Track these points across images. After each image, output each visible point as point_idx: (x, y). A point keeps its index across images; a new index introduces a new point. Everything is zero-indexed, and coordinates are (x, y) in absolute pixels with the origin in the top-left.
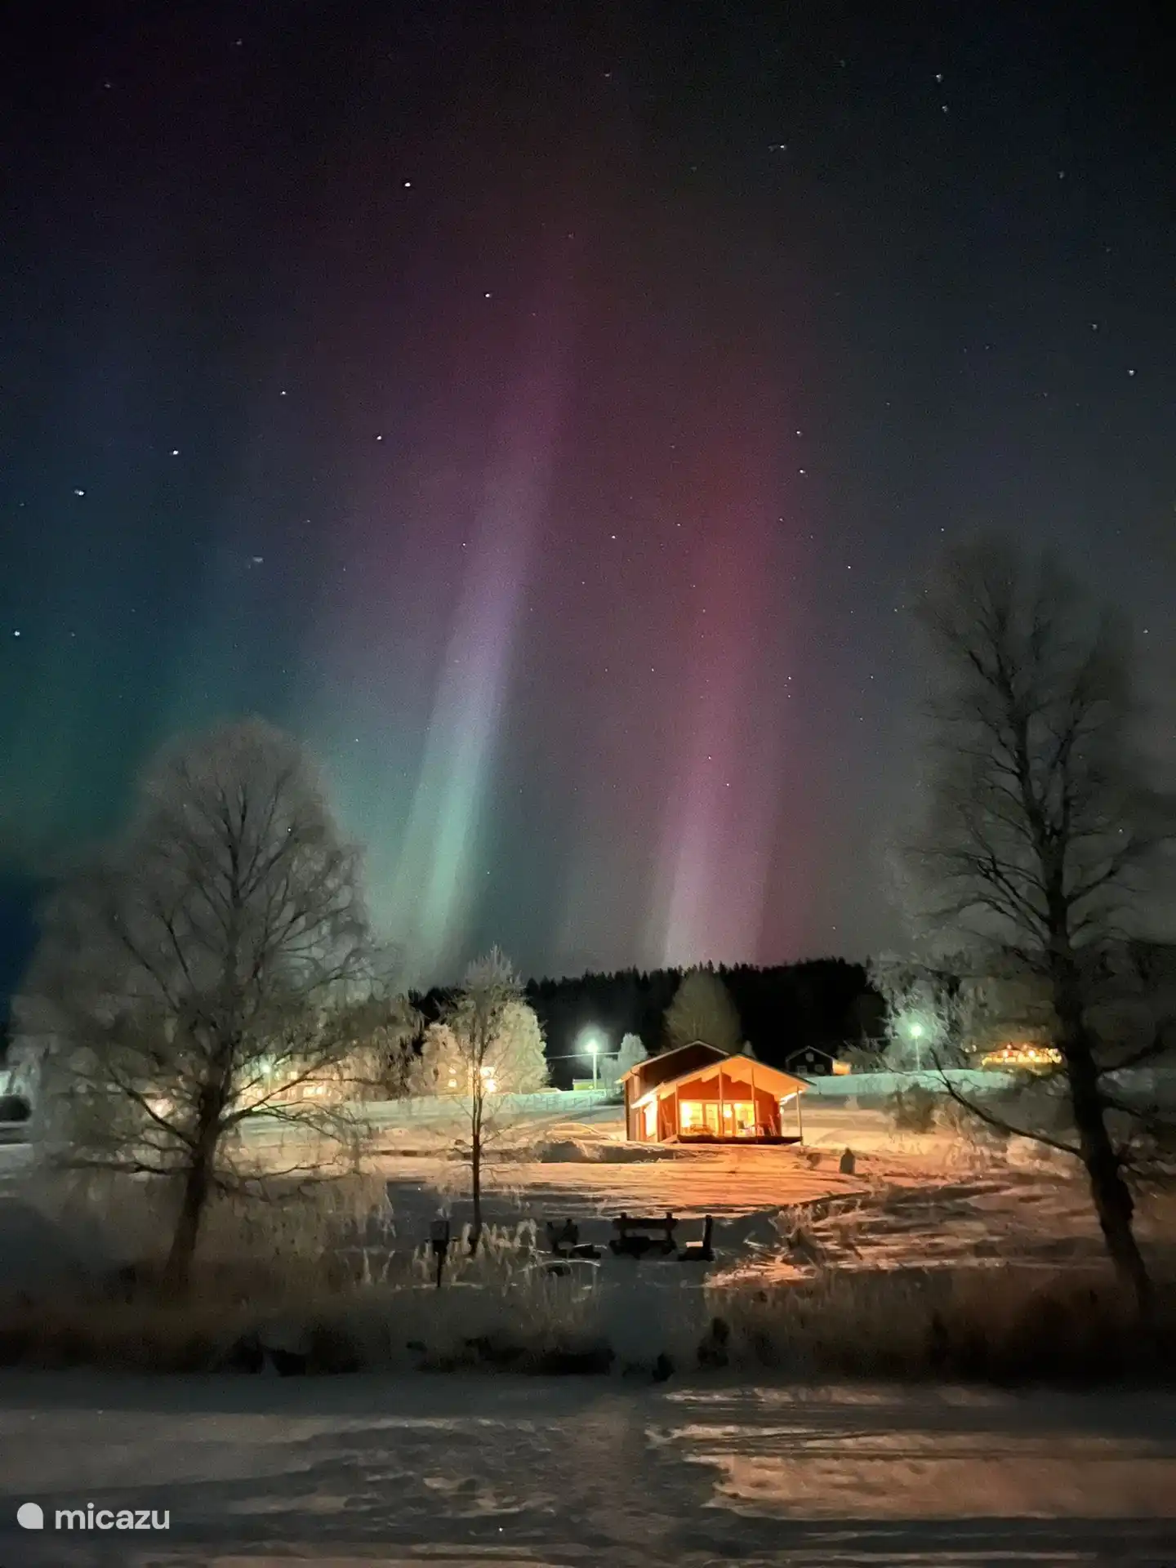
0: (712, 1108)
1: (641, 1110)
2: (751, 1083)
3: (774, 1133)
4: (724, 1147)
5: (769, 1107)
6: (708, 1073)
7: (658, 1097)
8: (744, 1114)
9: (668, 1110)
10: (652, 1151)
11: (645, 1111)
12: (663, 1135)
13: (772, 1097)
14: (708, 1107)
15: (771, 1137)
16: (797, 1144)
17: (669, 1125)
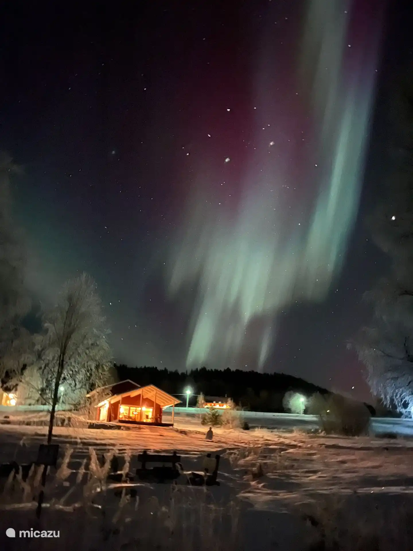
0: (133, 409)
1: (98, 409)
2: (154, 401)
3: (159, 422)
4: (142, 426)
5: (159, 411)
6: (133, 394)
7: (110, 403)
8: (148, 412)
9: (114, 409)
10: (110, 426)
11: (101, 408)
12: (110, 419)
13: (159, 406)
14: (131, 408)
15: (157, 423)
16: (171, 427)
17: (113, 415)
